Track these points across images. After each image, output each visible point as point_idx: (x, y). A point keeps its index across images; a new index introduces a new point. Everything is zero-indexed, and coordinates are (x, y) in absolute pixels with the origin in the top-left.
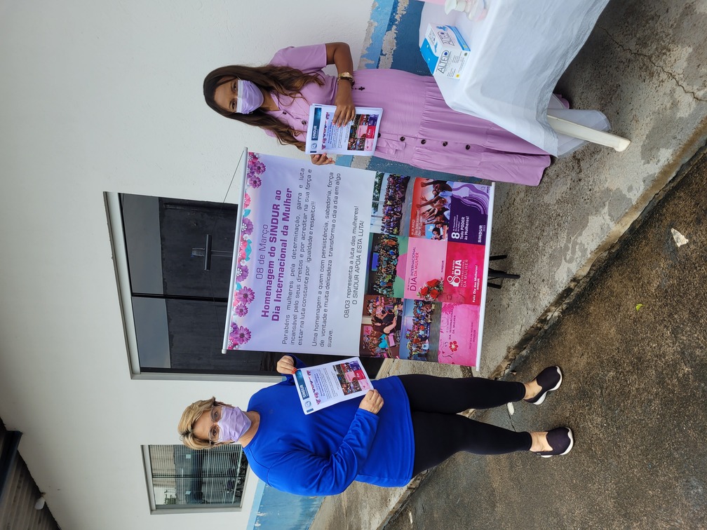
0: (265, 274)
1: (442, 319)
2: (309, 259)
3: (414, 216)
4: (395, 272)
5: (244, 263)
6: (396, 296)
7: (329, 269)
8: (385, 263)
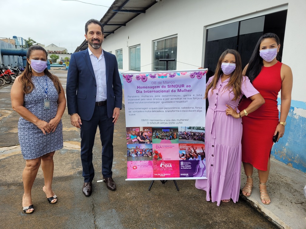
0: (154, 85)
1: (145, 161)
2: (163, 103)
3: (188, 145)
4: (163, 139)
5: (157, 76)
6: (153, 140)
7: (160, 111)
8: (166, 134)
